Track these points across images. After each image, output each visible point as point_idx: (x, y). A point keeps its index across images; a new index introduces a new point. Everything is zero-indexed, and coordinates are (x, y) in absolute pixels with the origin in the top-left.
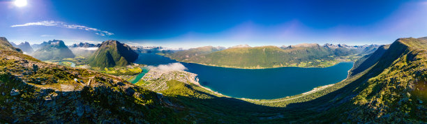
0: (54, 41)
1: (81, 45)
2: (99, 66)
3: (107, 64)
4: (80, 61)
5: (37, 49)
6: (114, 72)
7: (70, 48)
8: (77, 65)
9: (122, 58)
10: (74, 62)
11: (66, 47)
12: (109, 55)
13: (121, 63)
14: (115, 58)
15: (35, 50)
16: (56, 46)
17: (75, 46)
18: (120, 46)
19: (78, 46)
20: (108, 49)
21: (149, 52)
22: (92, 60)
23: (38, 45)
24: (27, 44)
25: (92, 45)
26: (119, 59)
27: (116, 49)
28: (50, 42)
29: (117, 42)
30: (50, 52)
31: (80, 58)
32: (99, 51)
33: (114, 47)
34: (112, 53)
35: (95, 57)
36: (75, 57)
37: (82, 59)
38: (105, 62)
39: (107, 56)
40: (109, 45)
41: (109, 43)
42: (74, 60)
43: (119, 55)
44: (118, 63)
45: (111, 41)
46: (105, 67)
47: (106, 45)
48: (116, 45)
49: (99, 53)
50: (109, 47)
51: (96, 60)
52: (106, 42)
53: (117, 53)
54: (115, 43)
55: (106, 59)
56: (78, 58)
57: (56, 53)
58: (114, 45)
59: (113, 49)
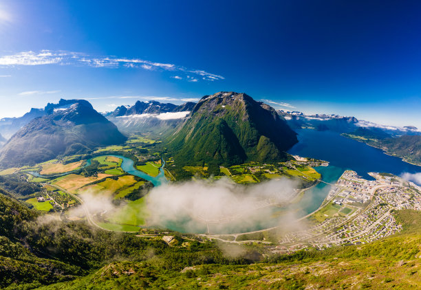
1: (140, 107)
2: (203, 161)
3: (225, 155)
4: (144, 152)
5: (15, 131)
6: (248, 178)
7: (110, 119)
8: (137, 164)
9: (263, 138)
10: (129, 156)
12: (227, 130)
13: (262, 154)
14: (243, 139)
17: (122, 111)
18: (254, 108)
19: (129, 112)
20: (221, 116)
21: (322, 126)
22: (180, 143)
23: (15, 119)
26: (253, 143)
27: (244, 117)
30: (55, 137)
31: (143, 143)
32: (195, 122)
33: (240, 111)
34: (234, 125)
35: (187, 138)
36: (128, 142)
37: (149, 145)
38: (219, 152)
39: (221, 134)
40: (225, 105)
41: (224, 100)
42: (127, 149)
43: (255, 132)
44: (253, 153)
45: (229, 94)
46: (220, 164)
47: (213, 105)
48: (244, 105)
49: (198, 126)
50: (222, 110)
51: (191, 146)
52: (212, 97)
53: (248, 125)
54: (242, 101)
55: (220, 141)
56: (137, 143)
57: (72, 134)
58: (238, 104)
59: (238, 115)
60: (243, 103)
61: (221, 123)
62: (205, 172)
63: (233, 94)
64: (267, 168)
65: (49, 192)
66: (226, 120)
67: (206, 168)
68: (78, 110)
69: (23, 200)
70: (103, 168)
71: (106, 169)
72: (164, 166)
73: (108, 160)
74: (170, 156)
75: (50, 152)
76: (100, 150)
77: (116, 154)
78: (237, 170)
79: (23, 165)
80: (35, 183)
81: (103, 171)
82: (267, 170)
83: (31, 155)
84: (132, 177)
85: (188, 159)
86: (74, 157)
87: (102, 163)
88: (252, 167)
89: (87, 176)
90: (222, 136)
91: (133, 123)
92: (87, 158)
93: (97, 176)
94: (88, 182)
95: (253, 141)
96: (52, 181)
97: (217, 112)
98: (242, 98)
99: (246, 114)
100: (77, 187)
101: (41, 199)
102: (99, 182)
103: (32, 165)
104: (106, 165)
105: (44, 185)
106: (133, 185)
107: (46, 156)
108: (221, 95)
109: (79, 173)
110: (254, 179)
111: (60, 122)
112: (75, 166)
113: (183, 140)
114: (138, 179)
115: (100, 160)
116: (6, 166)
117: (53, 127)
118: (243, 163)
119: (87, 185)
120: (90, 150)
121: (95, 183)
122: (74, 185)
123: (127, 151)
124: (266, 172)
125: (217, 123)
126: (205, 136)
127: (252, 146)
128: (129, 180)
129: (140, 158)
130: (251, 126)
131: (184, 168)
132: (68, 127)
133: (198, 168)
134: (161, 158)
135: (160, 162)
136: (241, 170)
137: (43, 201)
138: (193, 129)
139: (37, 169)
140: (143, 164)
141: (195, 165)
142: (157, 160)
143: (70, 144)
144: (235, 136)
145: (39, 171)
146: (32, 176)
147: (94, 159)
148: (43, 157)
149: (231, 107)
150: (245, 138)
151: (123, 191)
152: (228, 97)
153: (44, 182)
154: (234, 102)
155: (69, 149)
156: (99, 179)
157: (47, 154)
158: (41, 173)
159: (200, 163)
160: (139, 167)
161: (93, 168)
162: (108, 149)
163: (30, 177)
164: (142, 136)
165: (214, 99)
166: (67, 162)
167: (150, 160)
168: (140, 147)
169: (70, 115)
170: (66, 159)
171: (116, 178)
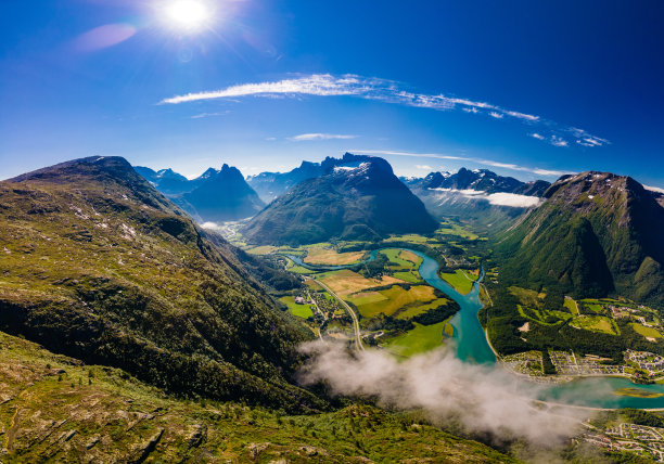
0: (349, 159)
1: (464, 178)
2: (540, 283)
3: (578, 280)
4: (456, 252)
6: (603, 326)
7: (415, 191)
8: (443, 269)
9: (648, 262)
10: (434, 255)
11: (399, 185)
12: (589, 240)
13: (642, 290)
14: (614, 258)
15: (267, 197)
16: (357, 182)
17: (437, 180)
18: (642, 205)
19: (447, 183)
20: (584, 213)
22: (512, 248)
23: (279, 178)
24: (230, 174)
25: (511, 185)
26: (631, 267)
27: (623, 219)
28: (330, 163)
29: (633, 186)
30: (331, 209)
31: (459, 237)
32: (542, 217)
33: (616, 208)
34: (604, 231)
35: (525, 241)
36: (438, 232)
37: (466, 242)
38: (570, 274)
39: (578, 244)
40: (594, 194)
41: (593, 186)
42: (434, 243)
43: (636, 248)
44: (627, 283)
45: (603, 177)
46: (567, 292)
47: (574, 192)
48: (625, 199)
49: (545, 224)
50: (588, 204)
51: (528, 256)
52: (575, 179)
53: (626, 236)
54: (622, 190)
55: (575, 255)
56: (450, 235)
57: (356, 209)
58: (616, 195)
59: (612, 215)
60: (625, 194)
61: (583, 226)
62: (541, 301)
63: (610, 176)
64: (642, 314)
65: (312, 292)
66: (592, 221)
67: (542, 296)
68: (370, 173)
69: (276, 296)
70: (393, 268)
71: (396, 271)
72: (481, 279)
73: (402, 256)
74: (493, 265)
75: (322, 231)
76: (393, 239)
77: (415, 248)
78: (590, 306)
79: (282, 244)
80: (295, 274)
81: (390, 273)
82: (641, 319)
83: (295, 231)
84: (430, 290)
85: (520, 275)
86: (354, 243)
87: (392, 260)
88: (617, 306)
89: (367, 276)
90: (579, 248)
91: (450, 201)
92: (372, 248)
93: (381, 279)
94: (367, 287)
95: (630, 264)
96: (318, 275)
97: (579, 206)
98: (624, 185)
99: (626, 216)
100: (350, 291)
101: (299, 299)
102: (382, 288)
103: (295, 246)
104: (397, 265)
105: (307, 279)
106: (430, 303)
107: (315, 235)
108: (589, 177)
109: (356, 269)
110: (613, 328)
111: (340, 189)
112: (354, 258)
113: (520, 242)
114: (439, 293)
115: (391, 254)
116: (259, 242)
117: (330, 196)
118: (606, 297)
119: (364, 291)
120: (378, 236)
121: (377, 289)
122: (347, 287)
123: (432, 246)
124: (637, 321)
125: (576, 225)
126: (551, 243)
127: (627, 272)
128: (426, 293)
129: (450, 262)
130: (632, 238)
131: (510, 289)
132: (352, 197)
133: (530, 293)
134: (480, 267)
135: (477, 272)
136: (598, 309)
137: (302, 304)
138: (536, 228)
139: (301, 254)
140: (451, 271)
141: (527, 288)
142: (473, 269)
143: (351, 223)
144: (601, 249)
145: (303, 257)
146: (292, 261)
147: (382, 252)
148: (311, 236)
149: (604, 199)
150: (618, 257)
151: (414, 309)
152: (601, 182)
153: (307, 275)
154: (609, 191)
155: (349, 230)
156: (384, 284)
157: (318, 233)
158: (306, 261)
159: (537, 285)
160: (445, 276)
161: (378, 266)
162: (405, 238)
163: (290, 263)
164: (461, 225)
165: (577, 182)
166: (343, 251)
167: (462, 267)
168: (453, 243)
169: (357, 179)
170: (343, 244)
171: (407, 287)
